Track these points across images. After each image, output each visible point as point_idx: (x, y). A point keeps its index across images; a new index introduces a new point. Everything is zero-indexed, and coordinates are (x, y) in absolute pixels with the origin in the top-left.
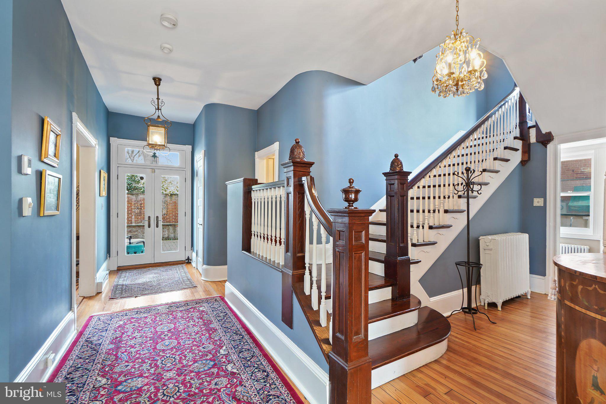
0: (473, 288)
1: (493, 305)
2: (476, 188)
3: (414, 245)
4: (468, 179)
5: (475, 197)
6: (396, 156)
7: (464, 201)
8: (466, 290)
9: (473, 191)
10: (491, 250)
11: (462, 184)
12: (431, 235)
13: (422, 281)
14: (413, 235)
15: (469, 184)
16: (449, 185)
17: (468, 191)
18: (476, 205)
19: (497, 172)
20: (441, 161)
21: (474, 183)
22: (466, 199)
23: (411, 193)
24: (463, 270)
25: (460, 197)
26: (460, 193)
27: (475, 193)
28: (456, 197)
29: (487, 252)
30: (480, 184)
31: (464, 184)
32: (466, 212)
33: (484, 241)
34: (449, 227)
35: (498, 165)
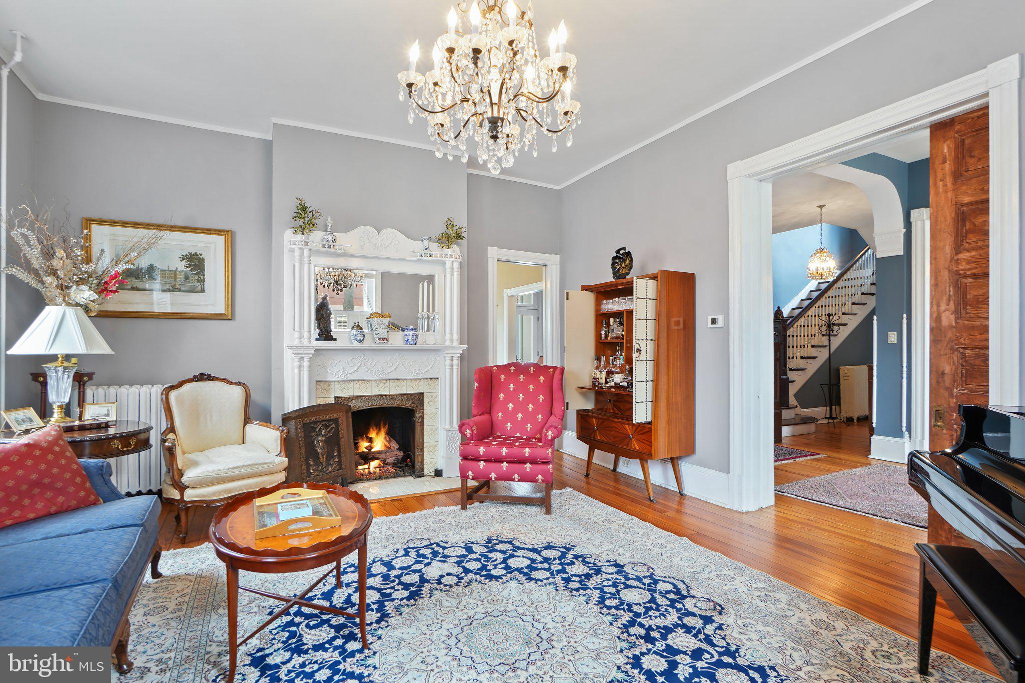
0: (833, 407)
1: (850, 420)
2: (835, 328)
3: (791, 370)
4: (829, 321)
5: (835, 335)
6: (779, 308)
7: (826, 338)
8: (828, 408)
9: (833, 330)
10: (848, 376)
11: (825, 325)
12: (802, 364)
13: (795, 396)
14: (791, 364)
15: (830, 325)
16: (815, 325)
17: (829, 331)
18: (836, 342)
19: (855, 314)
20: (816, 303)
21: (834, 324)
22: (828, 337)
23: (789, 332)
24: (826, 388)
25: (823, 335)
26: (823, 333)
27: (835, 333)
28: (820, 335)
29: (846, 378)
30: (838, 325)
31: (827, 325)
32: (828, 347)
33: (844, 370)
34: (815, 358)
35: (855, 309)
